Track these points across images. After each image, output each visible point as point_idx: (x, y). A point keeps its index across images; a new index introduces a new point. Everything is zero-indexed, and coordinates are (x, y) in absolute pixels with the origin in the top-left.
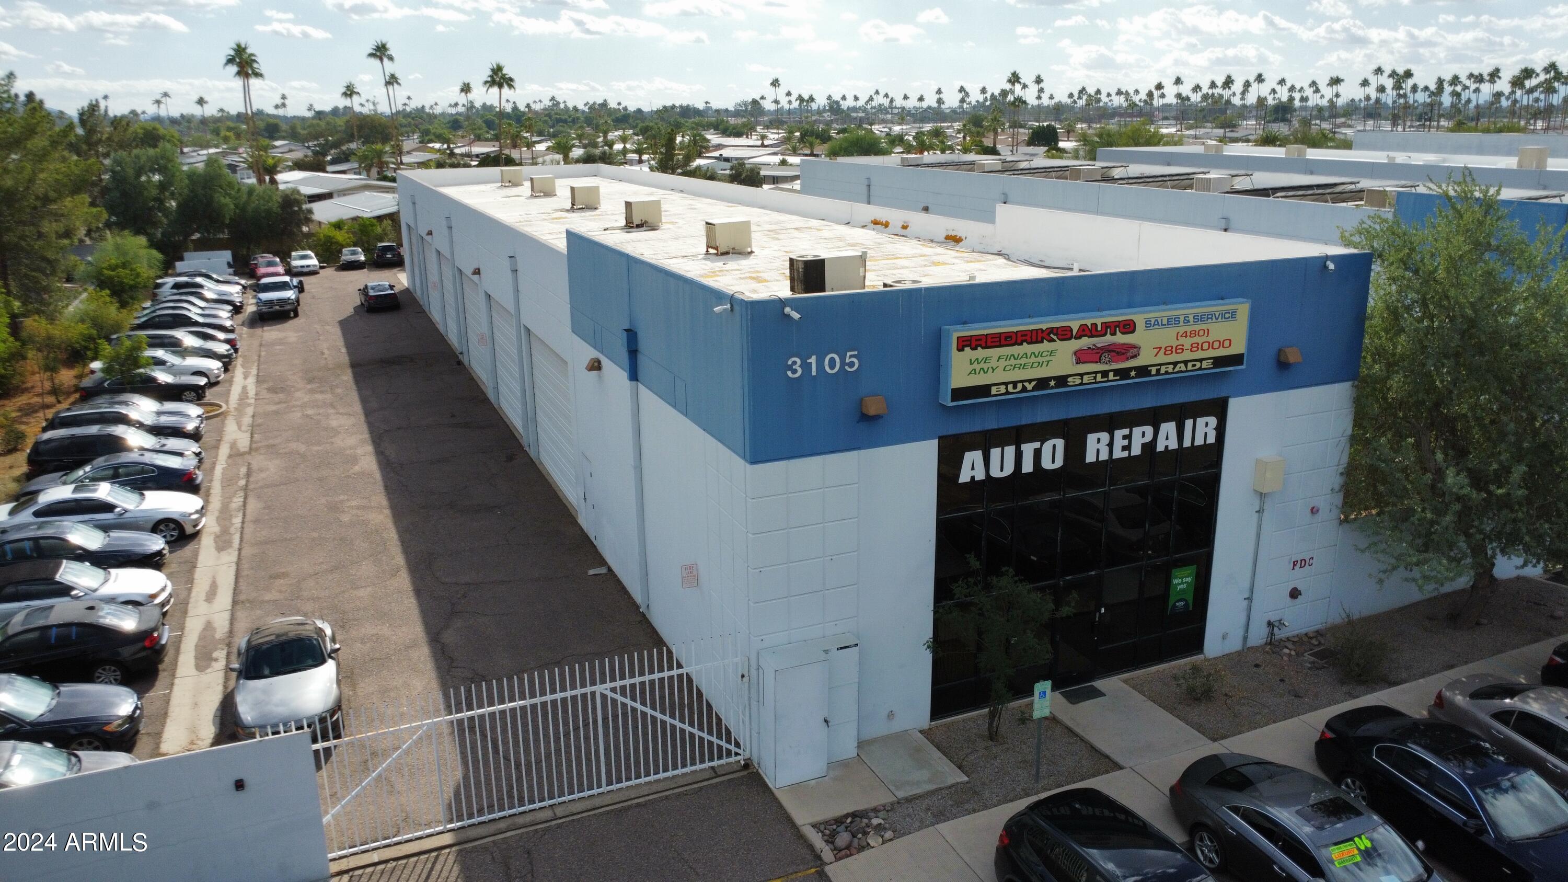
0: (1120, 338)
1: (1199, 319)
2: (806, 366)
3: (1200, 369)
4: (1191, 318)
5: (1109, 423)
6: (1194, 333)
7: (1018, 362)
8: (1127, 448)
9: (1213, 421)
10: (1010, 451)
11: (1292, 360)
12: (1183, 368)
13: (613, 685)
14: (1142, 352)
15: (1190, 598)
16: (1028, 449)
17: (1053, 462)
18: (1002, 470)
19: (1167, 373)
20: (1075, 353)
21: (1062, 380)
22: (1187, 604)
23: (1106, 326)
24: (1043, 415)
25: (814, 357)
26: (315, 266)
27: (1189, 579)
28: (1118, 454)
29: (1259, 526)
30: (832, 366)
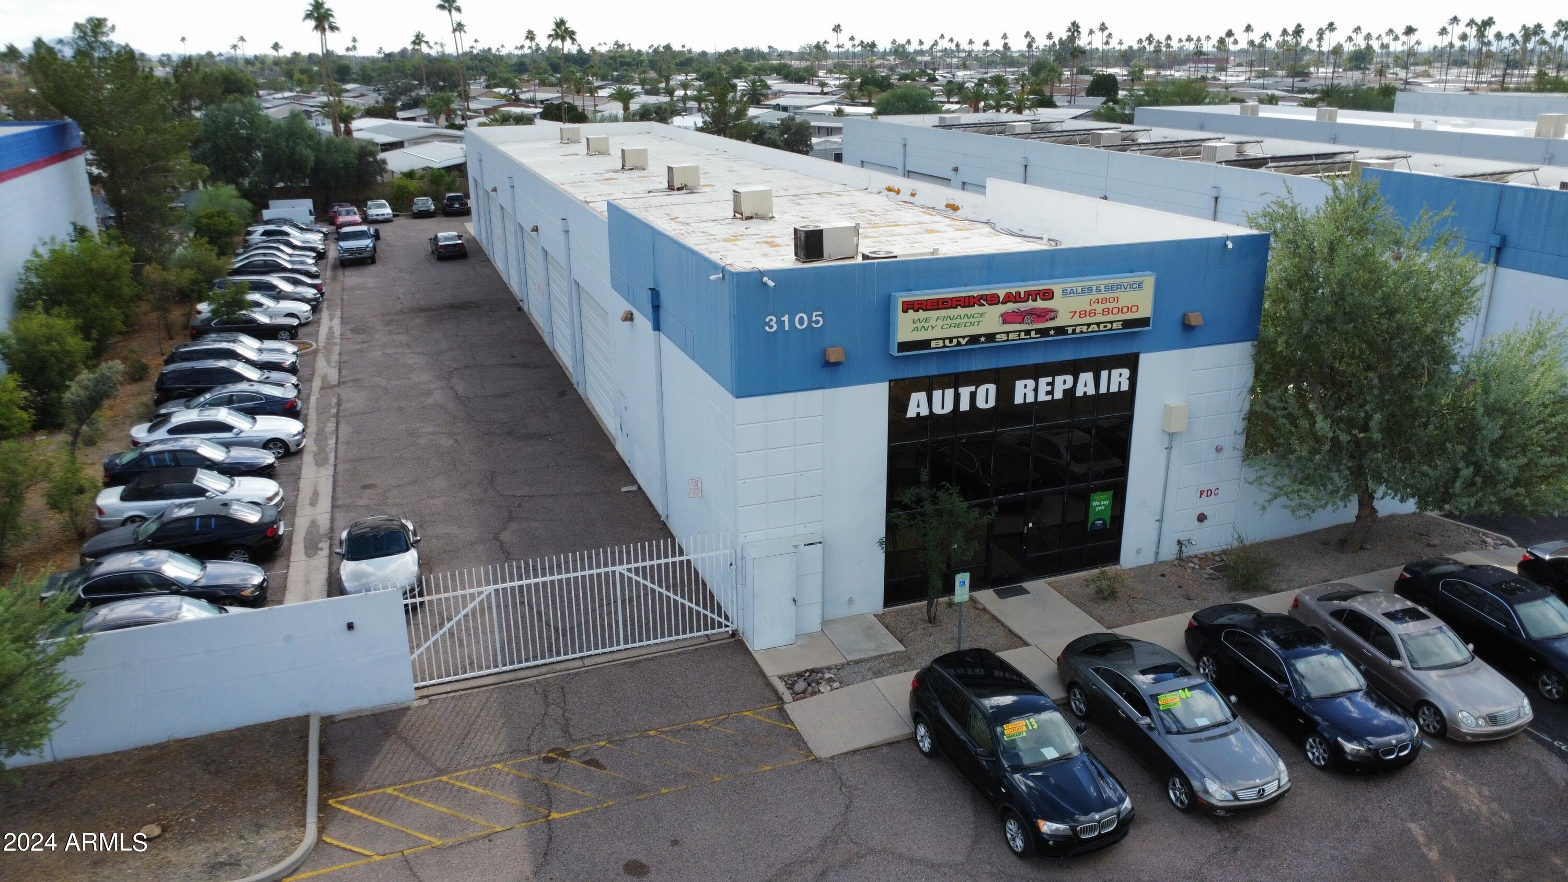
0: (1040, 304)
1: (1109, 288)
2: (780, 323)
3: (1111, 329)
4: (1102, 288)
5: (1035, 372)
6: (1106, 300)
7: (953, 321)
8: (1050, 393)
9: (1126, 372)
10: (950, 393)
11: (1193, 323)
12: (1096, 328)
13: (629, 566)
14: (1059, 315)
15: (1107, 518)
16: (965, 392)
17: (987, 402)
18: (943, 408)
19: (1081, 332)
20: (1002, 315)
21: (991, 337)
22: (1105, 522)
23: (1028, 294)
24: (976, 365)
25: (787, 316)
26: (388, 214)
27: (1107, 502)
28: (1042, 397)
29: (1168, 460)
30: (801, 323)
